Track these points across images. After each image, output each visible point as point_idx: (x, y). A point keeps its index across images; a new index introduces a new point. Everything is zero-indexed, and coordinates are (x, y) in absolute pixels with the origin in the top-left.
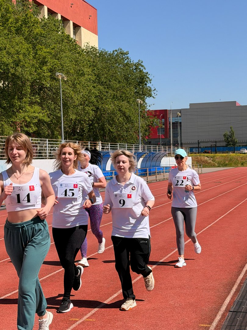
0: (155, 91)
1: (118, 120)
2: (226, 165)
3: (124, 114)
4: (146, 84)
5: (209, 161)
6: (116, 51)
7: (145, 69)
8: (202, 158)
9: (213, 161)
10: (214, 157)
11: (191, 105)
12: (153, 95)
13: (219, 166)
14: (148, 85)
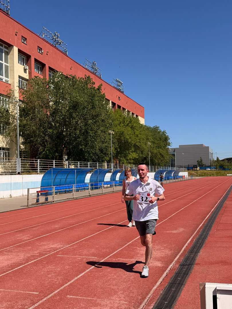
0: (171, 144)
1: (158, 156)
2: (203, 176)
3: (161, 154)
4: (168, 141)
5: (195, 174)
6: (154, 126)
7: (167, 134)
8: (192, 172)
9: (197, 174)
10: (197, 172)
11: (180, 146)
12: (171, 145)
13: (200, 176)
14: (169, 141)
